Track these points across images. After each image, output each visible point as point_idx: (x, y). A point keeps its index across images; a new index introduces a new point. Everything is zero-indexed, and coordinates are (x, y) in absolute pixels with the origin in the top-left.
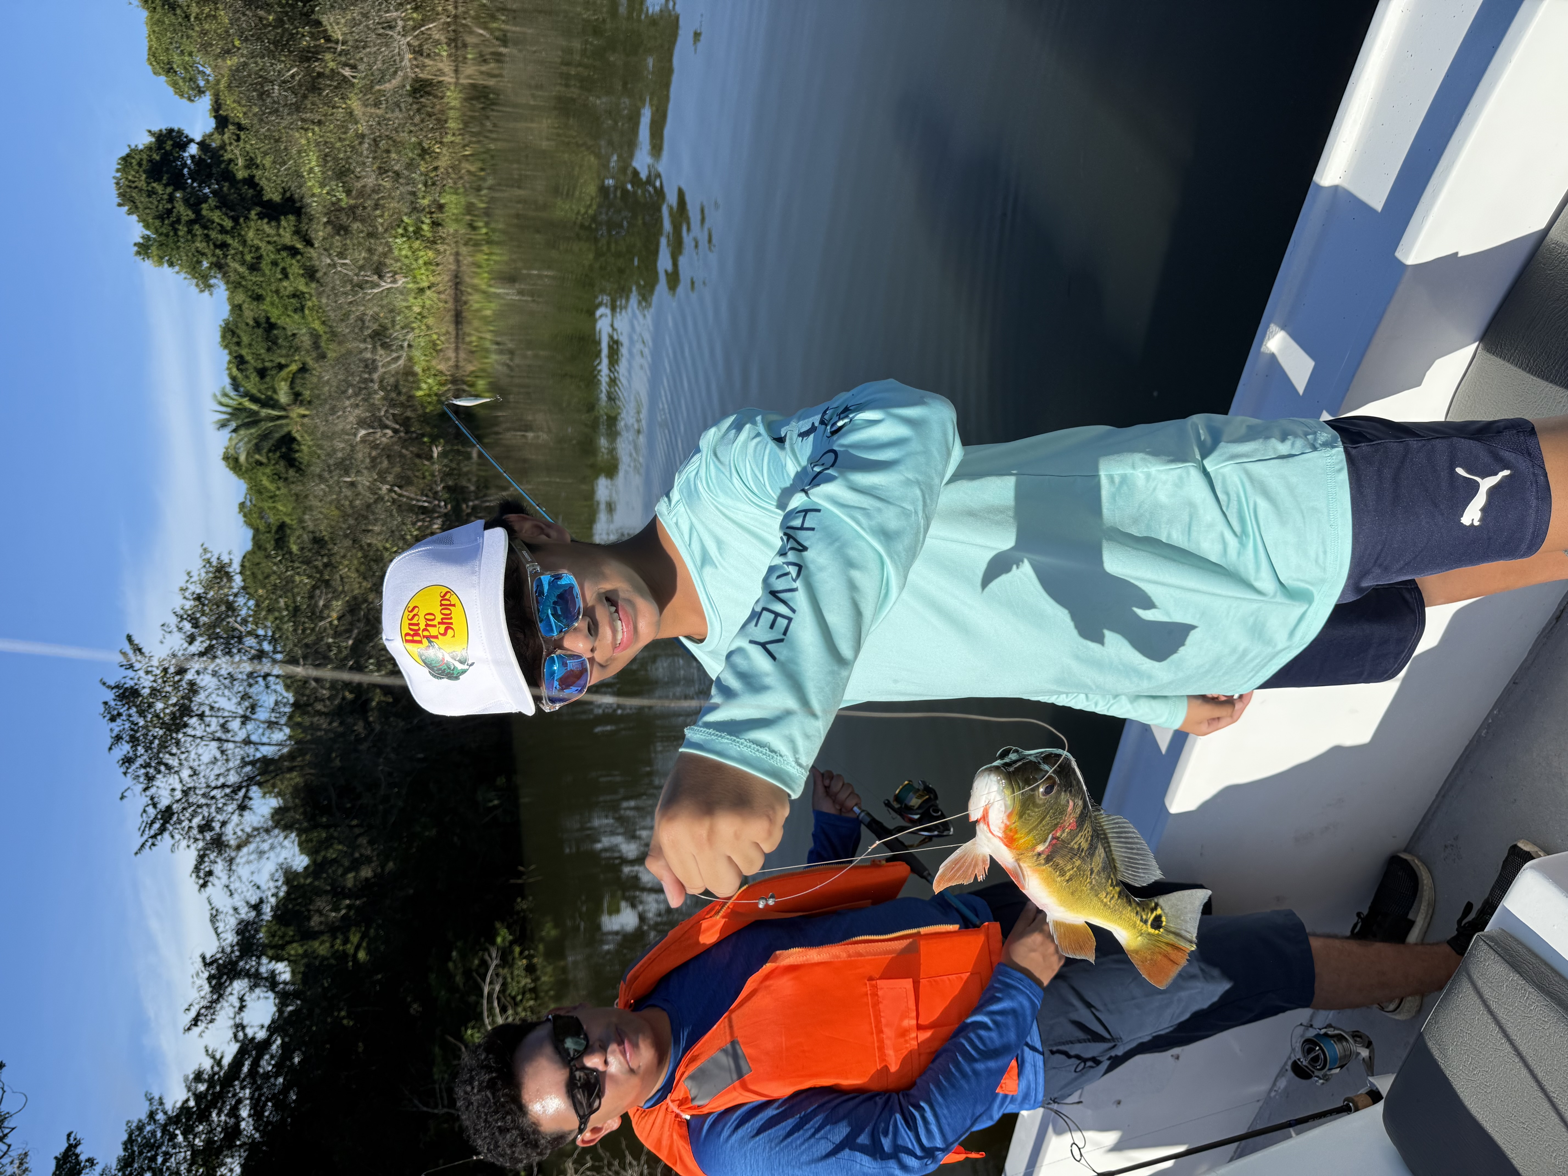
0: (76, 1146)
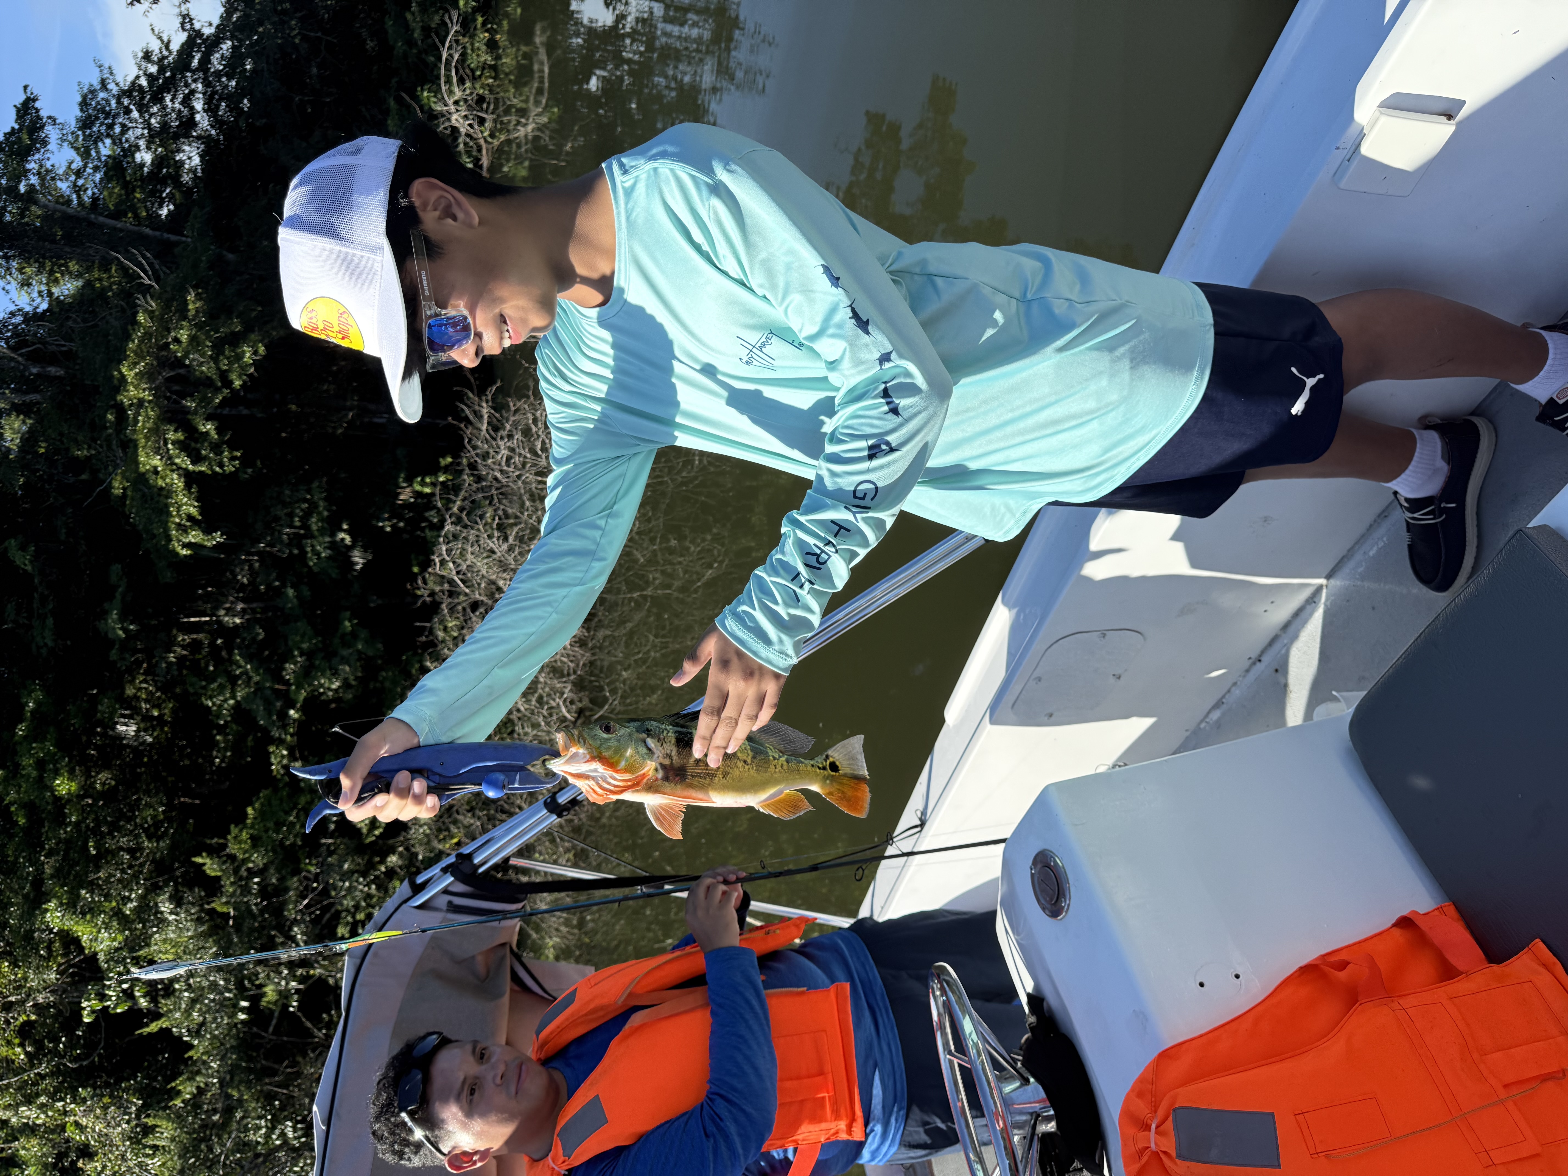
0: (35, 100)
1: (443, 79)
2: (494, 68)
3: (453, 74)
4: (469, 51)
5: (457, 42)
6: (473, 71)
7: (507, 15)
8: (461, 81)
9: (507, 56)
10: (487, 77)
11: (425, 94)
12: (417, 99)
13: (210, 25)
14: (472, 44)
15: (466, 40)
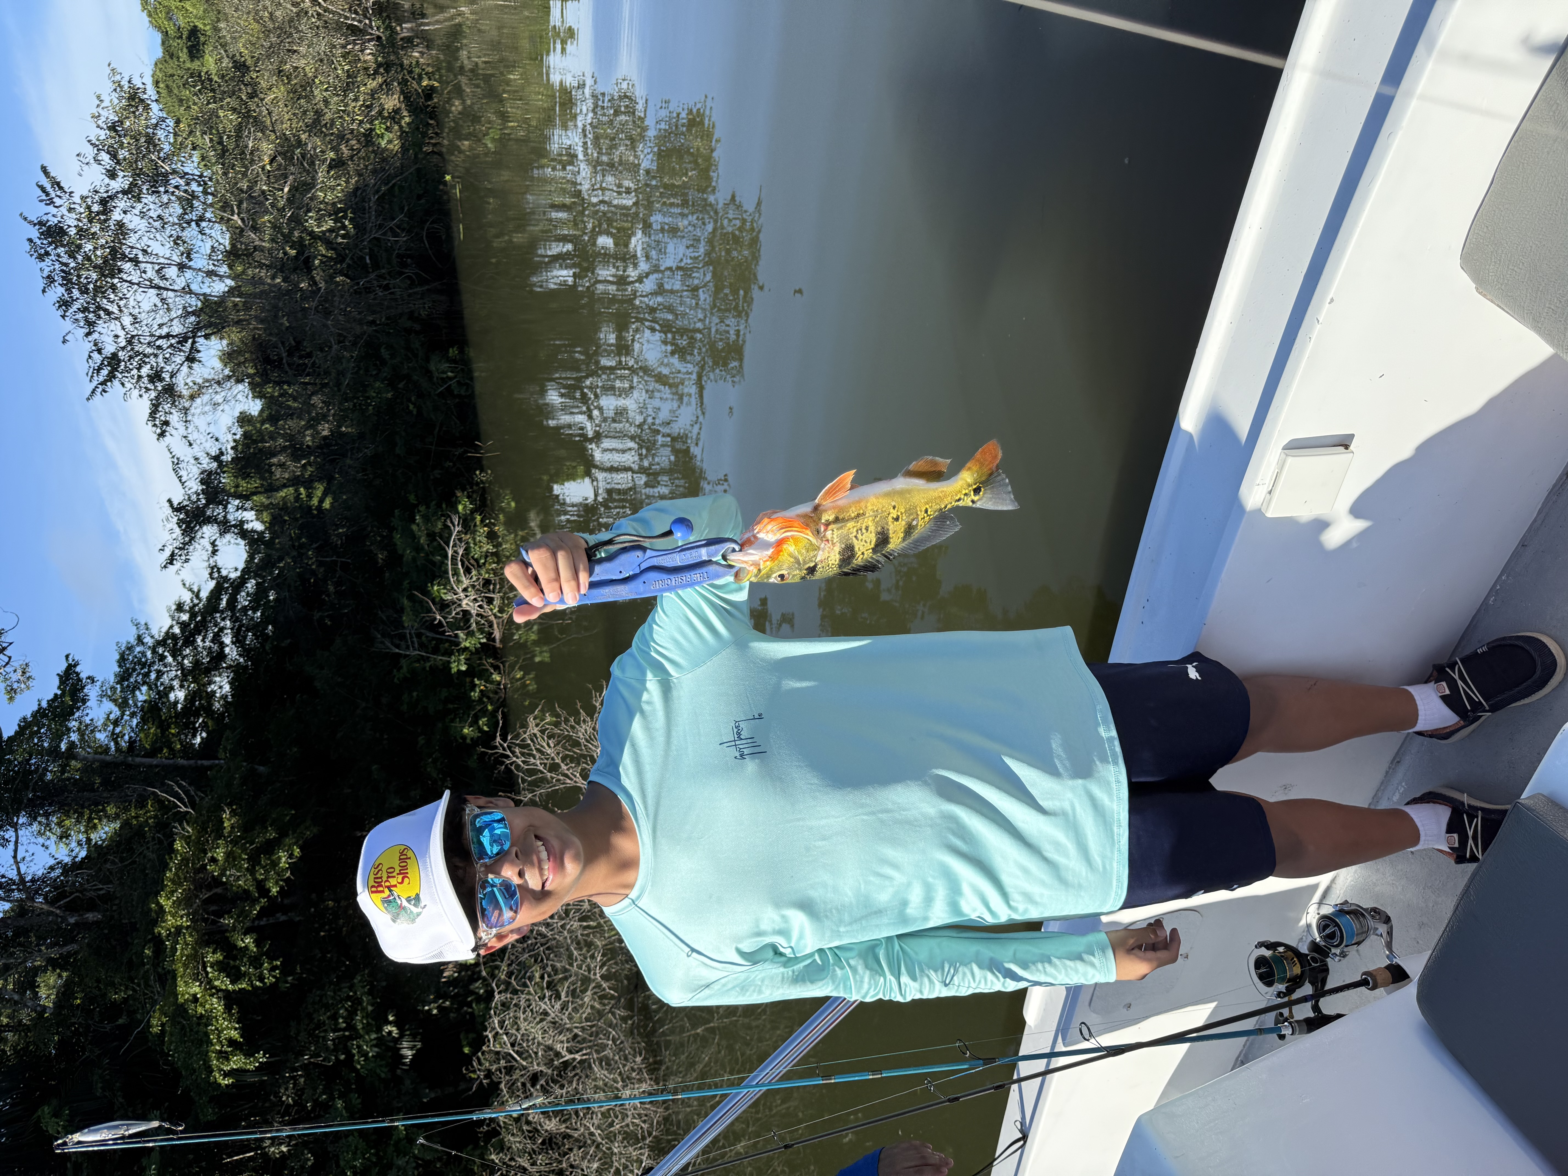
0: (75, 665)
1: (450, 573)
2: (495, 554)
3: (460, 566)
4: (472, 545)
5: (460, 540)
6: (477, 561)
7: (502, 510)
8: (468, 571)
9: (507, 542)
10: (490, 564)
11: (436, 588)
12: (427, 593)
13: (236, 569)
14: (474, 539)
15: (468, 536)
